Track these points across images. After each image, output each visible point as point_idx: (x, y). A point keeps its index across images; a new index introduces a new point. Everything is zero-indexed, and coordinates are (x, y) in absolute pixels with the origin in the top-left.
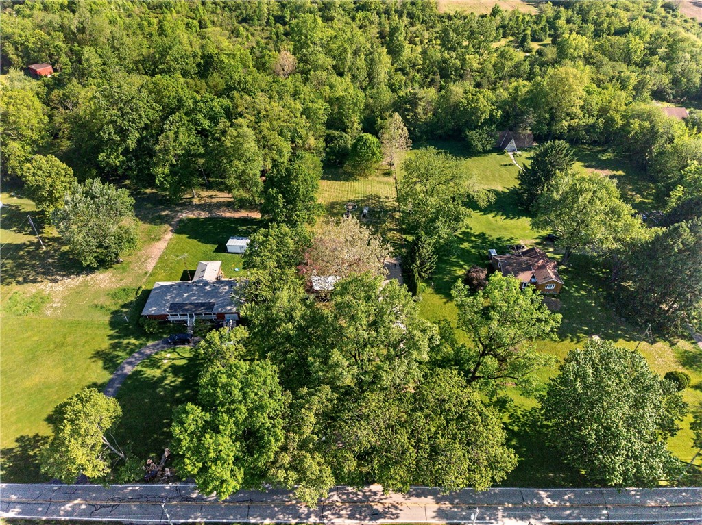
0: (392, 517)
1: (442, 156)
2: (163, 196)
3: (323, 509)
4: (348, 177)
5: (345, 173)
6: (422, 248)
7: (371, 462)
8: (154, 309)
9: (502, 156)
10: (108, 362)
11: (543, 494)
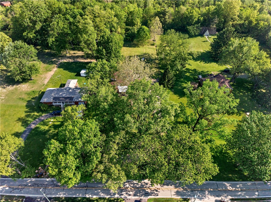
0: (155, 195)
1: (178, 34)
2: (53, 53)
3: (122, 191)
4: (135, 46)
5: (134, 44)
6: (169, 73)
7: (145, 170)
8: (46, 99)
9: (203, 38)
10: (24, 123)
11: (228, 185)
